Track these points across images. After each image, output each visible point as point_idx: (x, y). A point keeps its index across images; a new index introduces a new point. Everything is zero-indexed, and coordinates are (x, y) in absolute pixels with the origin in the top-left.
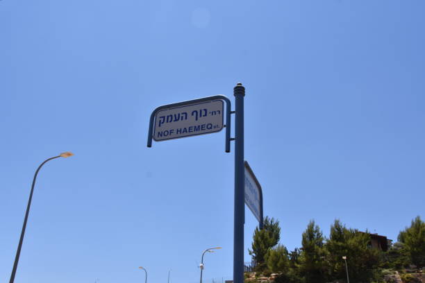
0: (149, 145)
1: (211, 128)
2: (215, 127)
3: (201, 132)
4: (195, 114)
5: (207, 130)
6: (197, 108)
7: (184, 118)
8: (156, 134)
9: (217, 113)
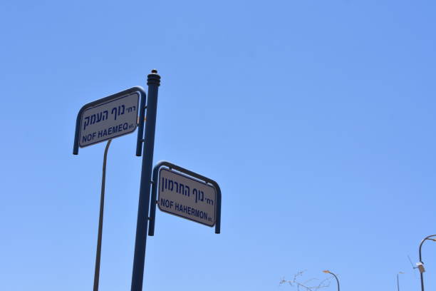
0: (76, 152)
1: (126, 128)
2: (130, 127)
3: (118, 133)
4: (114, 111)
5: (124, 131)
6: (116, 104)
7: (105, 118)
8: (82, 139)
9: (133, 109)
